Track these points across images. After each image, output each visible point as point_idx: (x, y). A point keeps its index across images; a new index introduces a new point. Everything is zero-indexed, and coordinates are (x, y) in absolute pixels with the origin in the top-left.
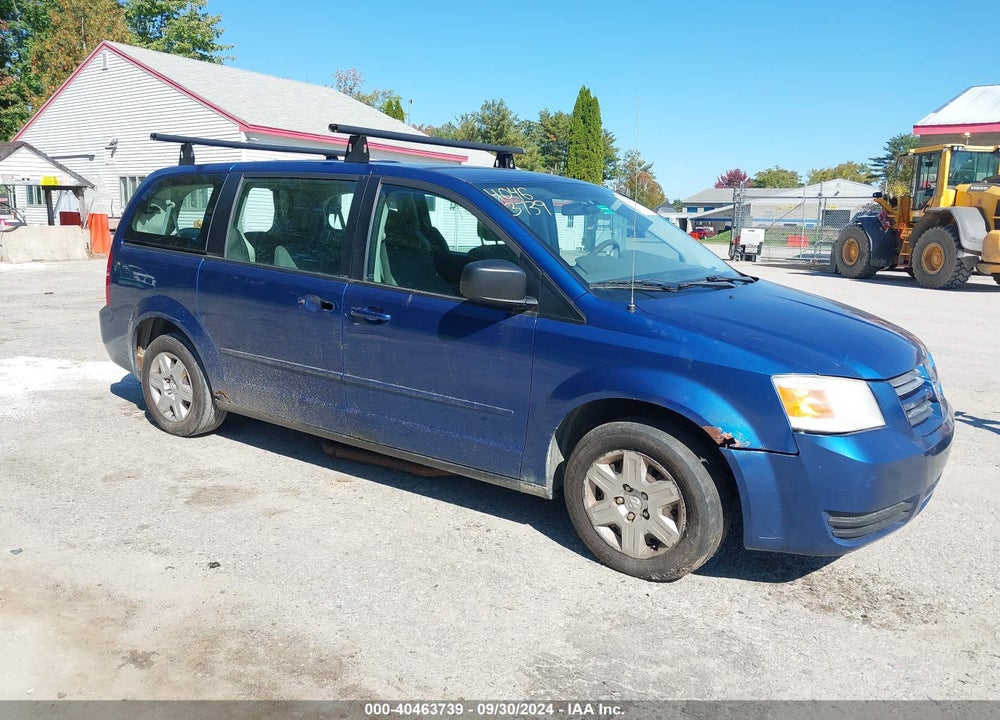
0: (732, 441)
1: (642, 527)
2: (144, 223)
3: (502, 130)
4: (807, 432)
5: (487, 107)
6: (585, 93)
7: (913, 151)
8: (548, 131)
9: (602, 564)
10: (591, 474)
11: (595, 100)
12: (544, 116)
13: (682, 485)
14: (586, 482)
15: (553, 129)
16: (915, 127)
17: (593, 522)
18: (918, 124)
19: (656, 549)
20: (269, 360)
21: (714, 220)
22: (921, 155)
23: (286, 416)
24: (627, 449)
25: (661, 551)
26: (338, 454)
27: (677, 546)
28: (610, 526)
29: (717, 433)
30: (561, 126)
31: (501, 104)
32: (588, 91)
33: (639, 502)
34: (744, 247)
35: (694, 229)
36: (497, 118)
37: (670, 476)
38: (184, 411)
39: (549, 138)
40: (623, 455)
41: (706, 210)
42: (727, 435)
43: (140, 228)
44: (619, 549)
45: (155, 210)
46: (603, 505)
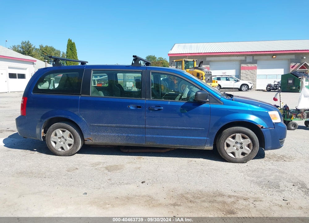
0: (263, 127)
1: (241, 151)
2: (41, 86)
3: (30, 51)
4: (275, 123)
5: (23, 43)
6: (70, 41)
7: (175, 61)
8: (44, 52)
9: (229, 162)
10: (227, 141)
11: (74, 43)
12: (41, 47)
13: (252, 139)
14: (225, 143)
15: (45, 51)
16: (168, 54)
17: (227, 153)
18: (169, 53)
19: (244, 155)
20: (114, 125)
21: (104, 80)
22: (177, 62)
23: (119, 141)
24: (237, 133)
25: (246, 156)
26: (130, 151)
27: (250, 153)
28: (231, 153)
29: (260, 126)
30: (48, 50)
31: (28, 42)
32: (71, 40)
33: (239, 145)
34: (127, 87)
35: (98, 83)
36: (28, 47)
37: (248, 137)
38: (69, 148)
39: (44, 54)
40: (236, 135)
41: (100, 77)
42: (262, 126)
43: (39, 87)
44: (235, 157)
45: (45, 81)
46: (230, 148)
